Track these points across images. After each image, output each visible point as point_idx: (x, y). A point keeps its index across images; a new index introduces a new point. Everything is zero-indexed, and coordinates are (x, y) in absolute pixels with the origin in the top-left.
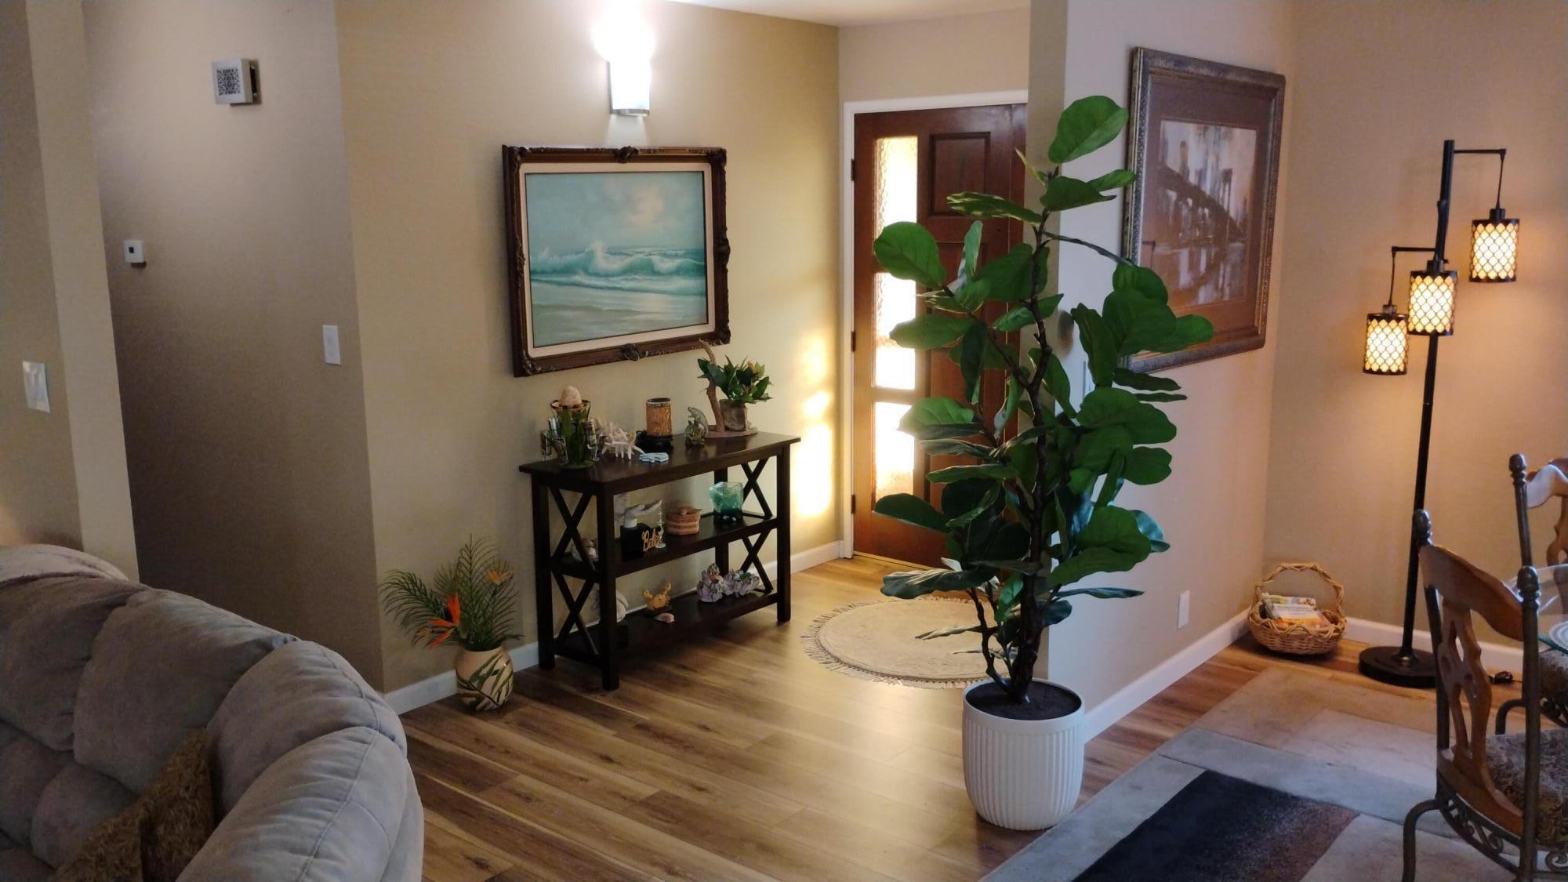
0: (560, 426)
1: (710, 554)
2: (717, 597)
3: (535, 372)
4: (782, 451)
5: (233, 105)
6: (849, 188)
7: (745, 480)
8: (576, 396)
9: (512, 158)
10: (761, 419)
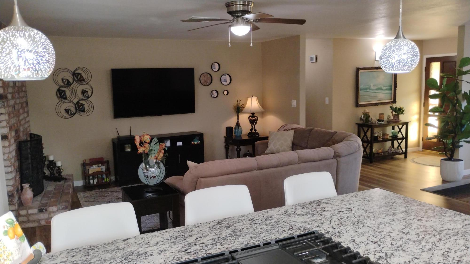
0: (364, 117)
1: (390, 142)
2: (392, 152)
3: (360, 107)
4: (407, 124)
5: (312, 63)
6: (424, 73)
7: (398, 130)
8: (367, 111)
9: (358, 69)
10: (403, 118)
